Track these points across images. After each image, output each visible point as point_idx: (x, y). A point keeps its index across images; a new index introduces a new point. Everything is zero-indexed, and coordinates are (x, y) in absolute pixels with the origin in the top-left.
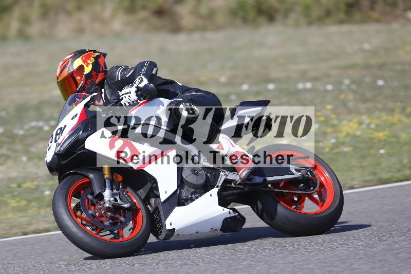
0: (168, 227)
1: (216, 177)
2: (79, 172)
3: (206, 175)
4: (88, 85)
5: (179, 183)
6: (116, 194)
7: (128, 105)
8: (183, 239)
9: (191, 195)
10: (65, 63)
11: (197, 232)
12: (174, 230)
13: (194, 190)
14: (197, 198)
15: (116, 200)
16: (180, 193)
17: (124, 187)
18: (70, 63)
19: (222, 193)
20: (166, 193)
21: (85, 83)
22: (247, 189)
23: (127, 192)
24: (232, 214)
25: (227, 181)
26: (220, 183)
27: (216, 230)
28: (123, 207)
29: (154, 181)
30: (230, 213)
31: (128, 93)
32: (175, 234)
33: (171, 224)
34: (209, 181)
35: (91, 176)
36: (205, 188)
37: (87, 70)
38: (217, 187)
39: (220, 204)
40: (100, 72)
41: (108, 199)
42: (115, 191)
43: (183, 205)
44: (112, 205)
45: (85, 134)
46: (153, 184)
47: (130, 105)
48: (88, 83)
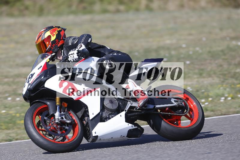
0: (94, 135)
1: (125, 105)
2: (41, 101)
3: (119, 104)
4: (53, 47)
5: (101, 108)
6: (63, 115)
7: (72, 61)
8: (103, 142)
9: (109, 115)
10: (40, 34)
11: (112, 138)
12: (97, 136)
13: (111, 112)
14: (112, 117)
15: (62, 118)
16: (102, 114)
17: (68, 110)
18: (43, 34)
19: (128, 114)
20: (93, 114)
21: (52, 46)
22: (143, 112)
23: (70, 113)
24: (134, 127)
25: (131, 107)
26: (127, 108)
27: (124, 136)
28: (67, 123)
29: (86, 107)
30: (132, 127)
31: (72, 54)
32: (98, 138)
33: (95, 133)
34: (120, 107)
35: (48, 103)
36: (117, 111)
37: (53, 38)
38: (125, 111)
39: (126, 121)
40: (60, 40)
41: (58, 117)
42: (62, 113)
43: (104, 121)
44: (60, 121)
45: (45, 78)
46: (86, 108)
47: (74, 61)
48: (53, 46)
